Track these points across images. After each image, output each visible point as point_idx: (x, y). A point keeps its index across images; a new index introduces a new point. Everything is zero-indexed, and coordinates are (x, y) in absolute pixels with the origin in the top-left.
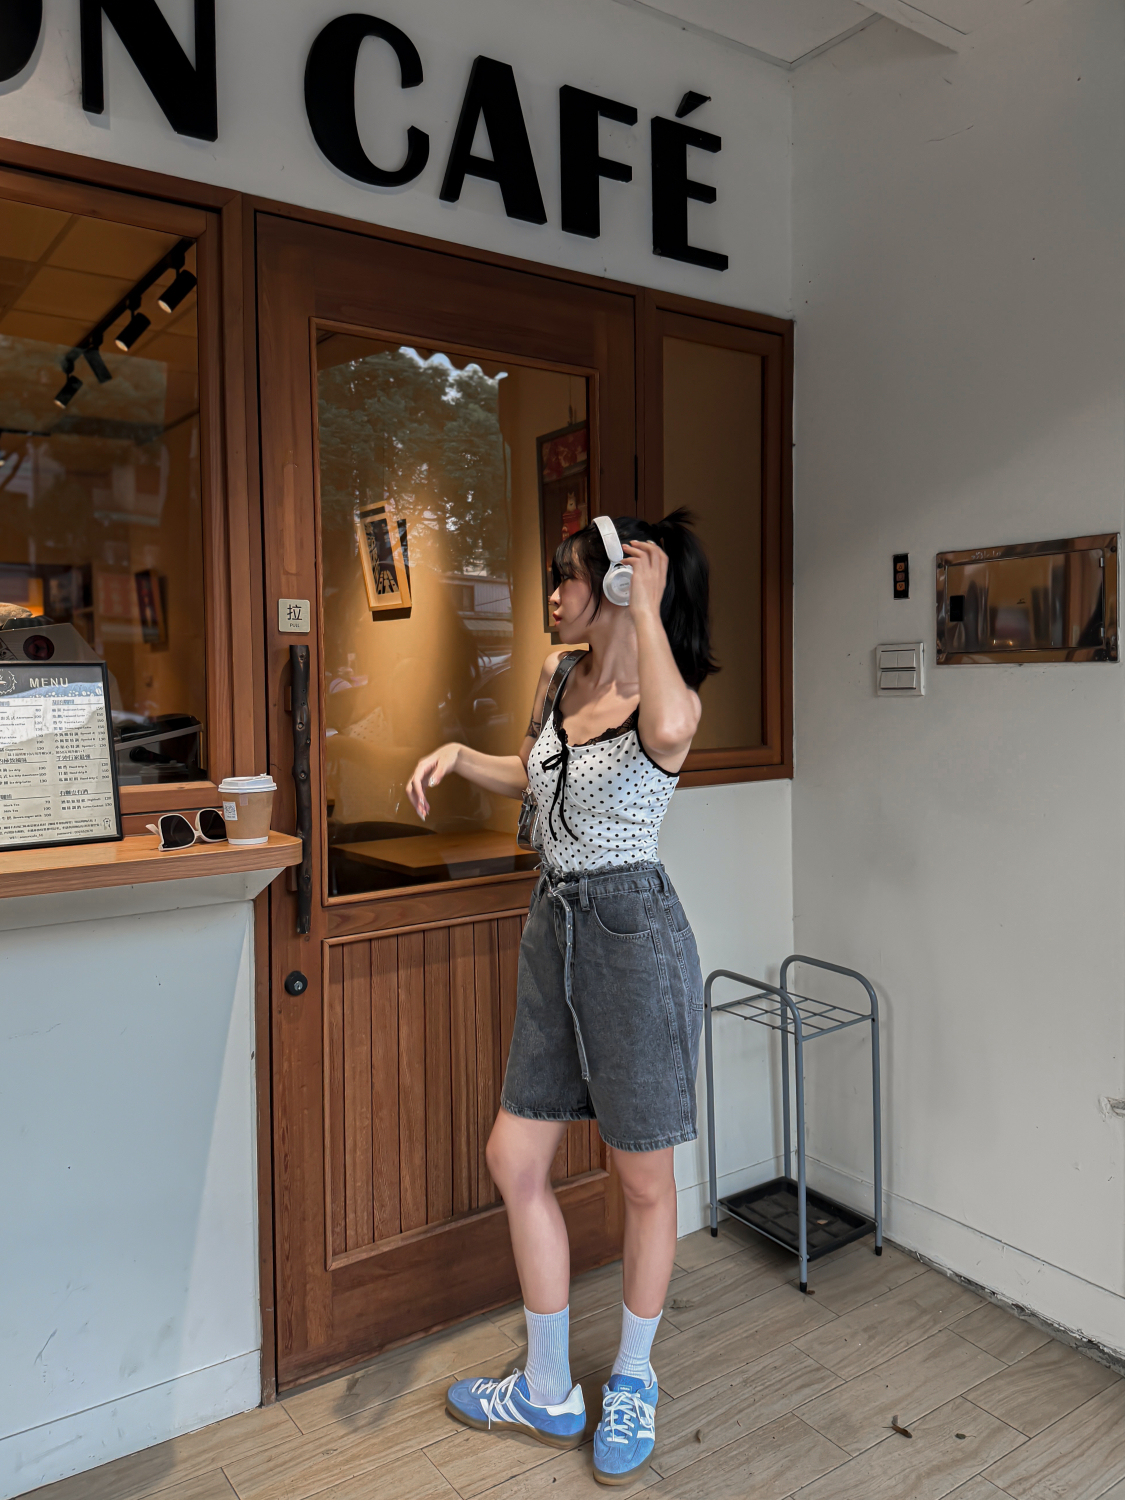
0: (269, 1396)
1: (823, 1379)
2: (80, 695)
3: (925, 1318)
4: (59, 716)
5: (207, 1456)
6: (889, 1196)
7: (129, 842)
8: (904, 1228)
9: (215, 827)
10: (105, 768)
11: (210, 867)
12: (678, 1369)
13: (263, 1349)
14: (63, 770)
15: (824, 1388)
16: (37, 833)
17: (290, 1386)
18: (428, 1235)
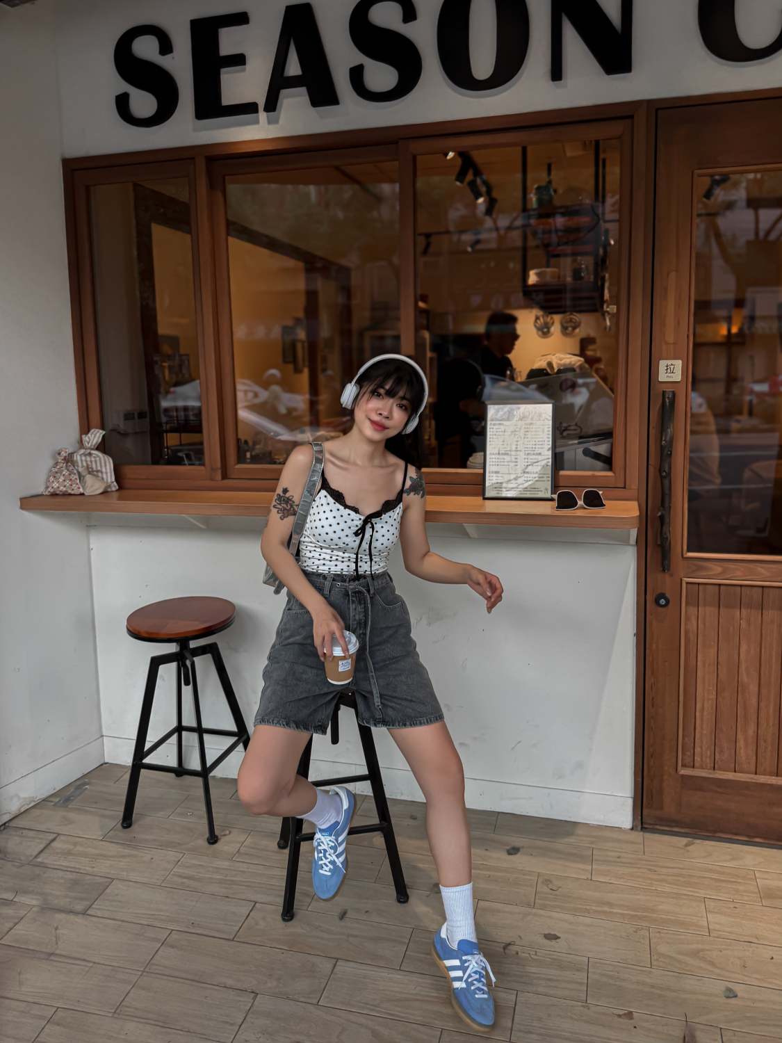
0: (637, 826)
5: (590, 839)
9: (594, 500)
10: (549, 460)
13: (635, 799)
14: (526, 460)
17: (651, 827)
18: (754, 781)
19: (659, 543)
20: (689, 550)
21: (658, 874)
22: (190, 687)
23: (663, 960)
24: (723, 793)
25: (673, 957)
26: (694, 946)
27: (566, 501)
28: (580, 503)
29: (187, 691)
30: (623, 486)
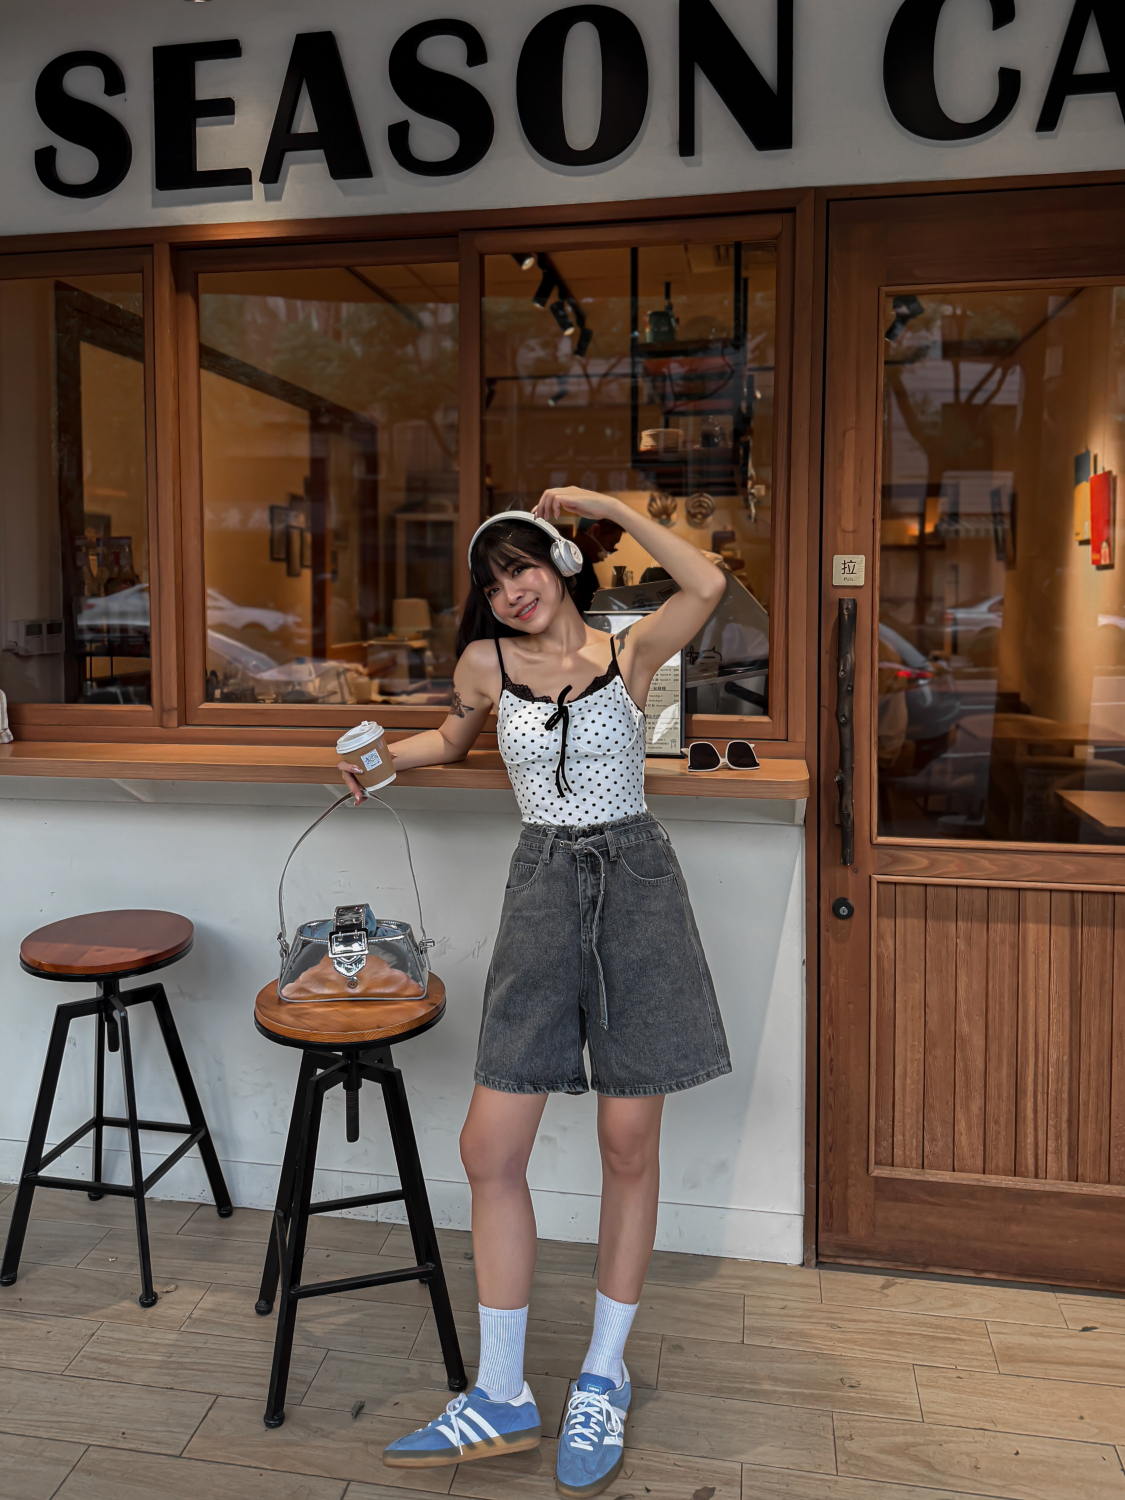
0: (809, 1261)
9: (743, 757)
10: (676, 698)
13: (806, 1217)
17: (831, 1260)
18: (982, 1184)
19: (837, 822)
20: (880, 834)
21: (843, 1332)
22: (119, 1054)
23: (855, 1462)
24: (936, 1204)
25: (869, 1457)
26: (900, 1439)
27: (703, 758)
28: (724, 760)
29: (114, 1060)
30: (784, 738)
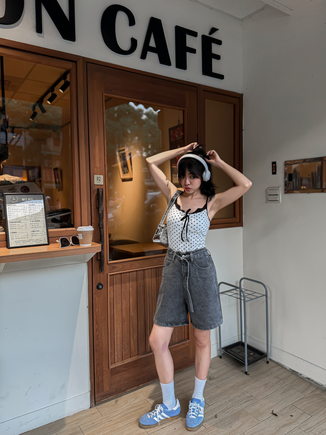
0: (93, 405)
1: (252, 399)
2: (37, 203)
3: (282, 382)
4: (31, 209)
5: (75, 422)
6: (271, 347)
7: (51, 245)
8: (275, 356)
9: (76, 241)
10: (44, 224)
11: (75, 252)
12: (210, 397)
13: (91, 391)
14: (32, 225)
15: (253, 402)
16: (24, 243)
17: (99, 402)
20: (109, 260)
